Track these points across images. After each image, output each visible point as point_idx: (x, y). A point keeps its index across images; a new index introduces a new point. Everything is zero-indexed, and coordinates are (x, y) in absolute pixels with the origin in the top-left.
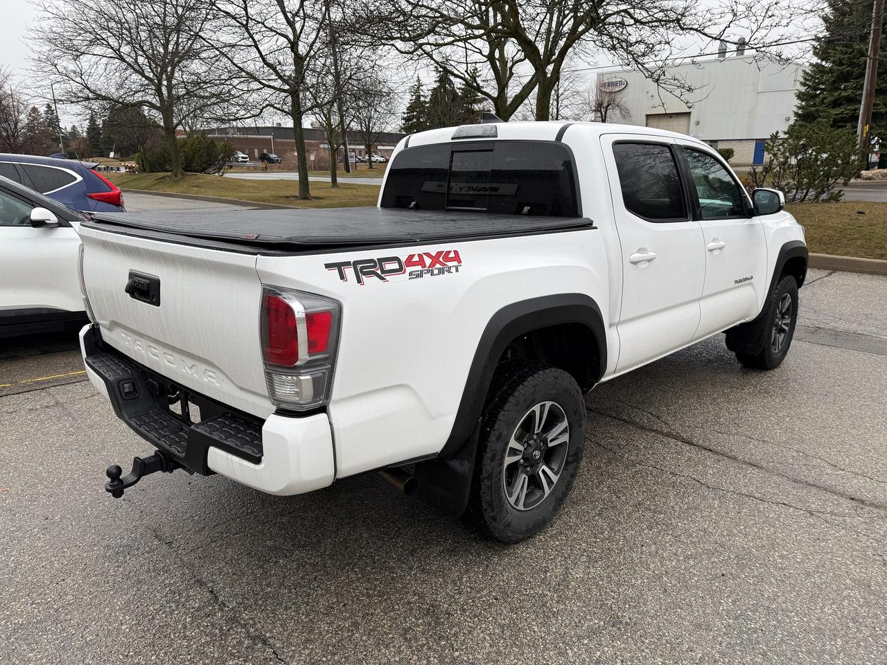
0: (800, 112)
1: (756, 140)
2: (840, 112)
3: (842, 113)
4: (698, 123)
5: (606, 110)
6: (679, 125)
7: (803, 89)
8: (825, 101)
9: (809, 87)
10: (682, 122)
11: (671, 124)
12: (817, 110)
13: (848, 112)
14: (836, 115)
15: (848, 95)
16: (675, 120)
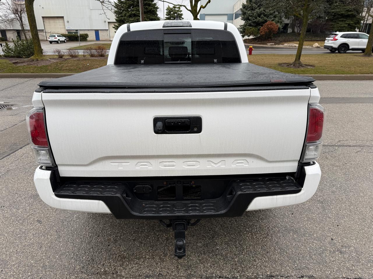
0: (117, 18)
1: (95, 30)
2: (133, 20)
4: (68, 22)
5: (21, 14)
6: (59, 22)
9: (118, 9)
11: (55, 22)
16: (57, 20)
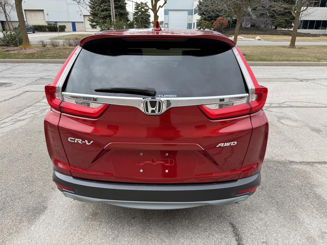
0: (91, 12)
1: (72, 22)
2: (105, 13)
3: (106, 14)
4: (48, 15)
5: (5, 6)
6: (39, 15)
7: (90, 5)
8: (99, 10)
9: (92, 4)
10: (41, 13)
11: (36, 14)
12: (97, 13)
13: (107, 14)
14: (104, 14)
15: (106, 8)
16: (38, 12)
